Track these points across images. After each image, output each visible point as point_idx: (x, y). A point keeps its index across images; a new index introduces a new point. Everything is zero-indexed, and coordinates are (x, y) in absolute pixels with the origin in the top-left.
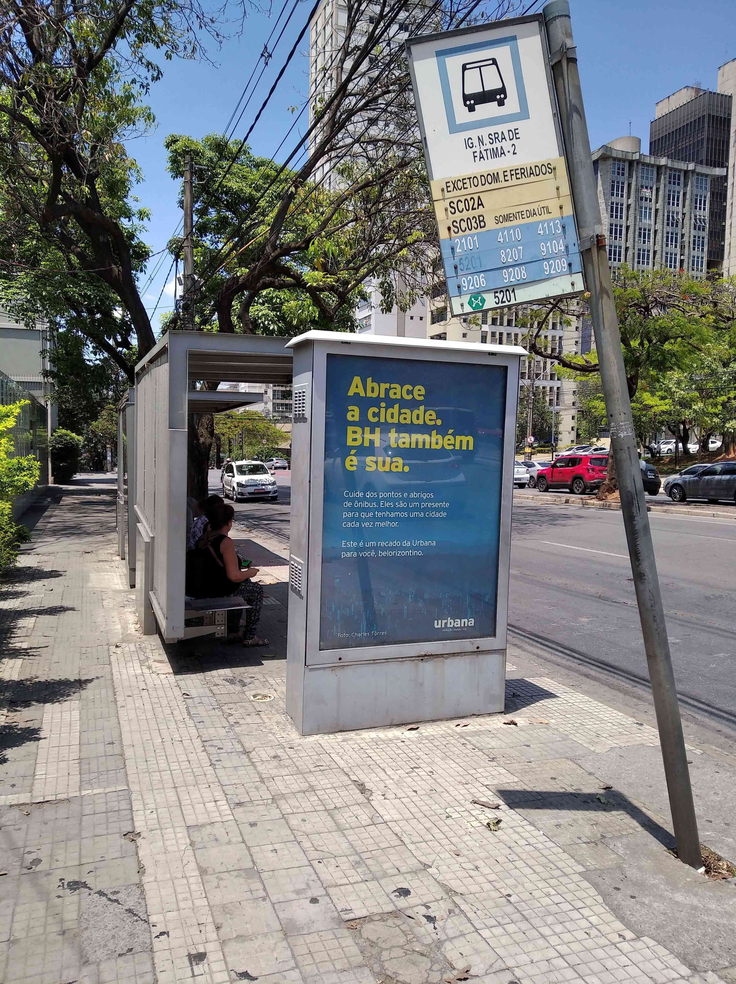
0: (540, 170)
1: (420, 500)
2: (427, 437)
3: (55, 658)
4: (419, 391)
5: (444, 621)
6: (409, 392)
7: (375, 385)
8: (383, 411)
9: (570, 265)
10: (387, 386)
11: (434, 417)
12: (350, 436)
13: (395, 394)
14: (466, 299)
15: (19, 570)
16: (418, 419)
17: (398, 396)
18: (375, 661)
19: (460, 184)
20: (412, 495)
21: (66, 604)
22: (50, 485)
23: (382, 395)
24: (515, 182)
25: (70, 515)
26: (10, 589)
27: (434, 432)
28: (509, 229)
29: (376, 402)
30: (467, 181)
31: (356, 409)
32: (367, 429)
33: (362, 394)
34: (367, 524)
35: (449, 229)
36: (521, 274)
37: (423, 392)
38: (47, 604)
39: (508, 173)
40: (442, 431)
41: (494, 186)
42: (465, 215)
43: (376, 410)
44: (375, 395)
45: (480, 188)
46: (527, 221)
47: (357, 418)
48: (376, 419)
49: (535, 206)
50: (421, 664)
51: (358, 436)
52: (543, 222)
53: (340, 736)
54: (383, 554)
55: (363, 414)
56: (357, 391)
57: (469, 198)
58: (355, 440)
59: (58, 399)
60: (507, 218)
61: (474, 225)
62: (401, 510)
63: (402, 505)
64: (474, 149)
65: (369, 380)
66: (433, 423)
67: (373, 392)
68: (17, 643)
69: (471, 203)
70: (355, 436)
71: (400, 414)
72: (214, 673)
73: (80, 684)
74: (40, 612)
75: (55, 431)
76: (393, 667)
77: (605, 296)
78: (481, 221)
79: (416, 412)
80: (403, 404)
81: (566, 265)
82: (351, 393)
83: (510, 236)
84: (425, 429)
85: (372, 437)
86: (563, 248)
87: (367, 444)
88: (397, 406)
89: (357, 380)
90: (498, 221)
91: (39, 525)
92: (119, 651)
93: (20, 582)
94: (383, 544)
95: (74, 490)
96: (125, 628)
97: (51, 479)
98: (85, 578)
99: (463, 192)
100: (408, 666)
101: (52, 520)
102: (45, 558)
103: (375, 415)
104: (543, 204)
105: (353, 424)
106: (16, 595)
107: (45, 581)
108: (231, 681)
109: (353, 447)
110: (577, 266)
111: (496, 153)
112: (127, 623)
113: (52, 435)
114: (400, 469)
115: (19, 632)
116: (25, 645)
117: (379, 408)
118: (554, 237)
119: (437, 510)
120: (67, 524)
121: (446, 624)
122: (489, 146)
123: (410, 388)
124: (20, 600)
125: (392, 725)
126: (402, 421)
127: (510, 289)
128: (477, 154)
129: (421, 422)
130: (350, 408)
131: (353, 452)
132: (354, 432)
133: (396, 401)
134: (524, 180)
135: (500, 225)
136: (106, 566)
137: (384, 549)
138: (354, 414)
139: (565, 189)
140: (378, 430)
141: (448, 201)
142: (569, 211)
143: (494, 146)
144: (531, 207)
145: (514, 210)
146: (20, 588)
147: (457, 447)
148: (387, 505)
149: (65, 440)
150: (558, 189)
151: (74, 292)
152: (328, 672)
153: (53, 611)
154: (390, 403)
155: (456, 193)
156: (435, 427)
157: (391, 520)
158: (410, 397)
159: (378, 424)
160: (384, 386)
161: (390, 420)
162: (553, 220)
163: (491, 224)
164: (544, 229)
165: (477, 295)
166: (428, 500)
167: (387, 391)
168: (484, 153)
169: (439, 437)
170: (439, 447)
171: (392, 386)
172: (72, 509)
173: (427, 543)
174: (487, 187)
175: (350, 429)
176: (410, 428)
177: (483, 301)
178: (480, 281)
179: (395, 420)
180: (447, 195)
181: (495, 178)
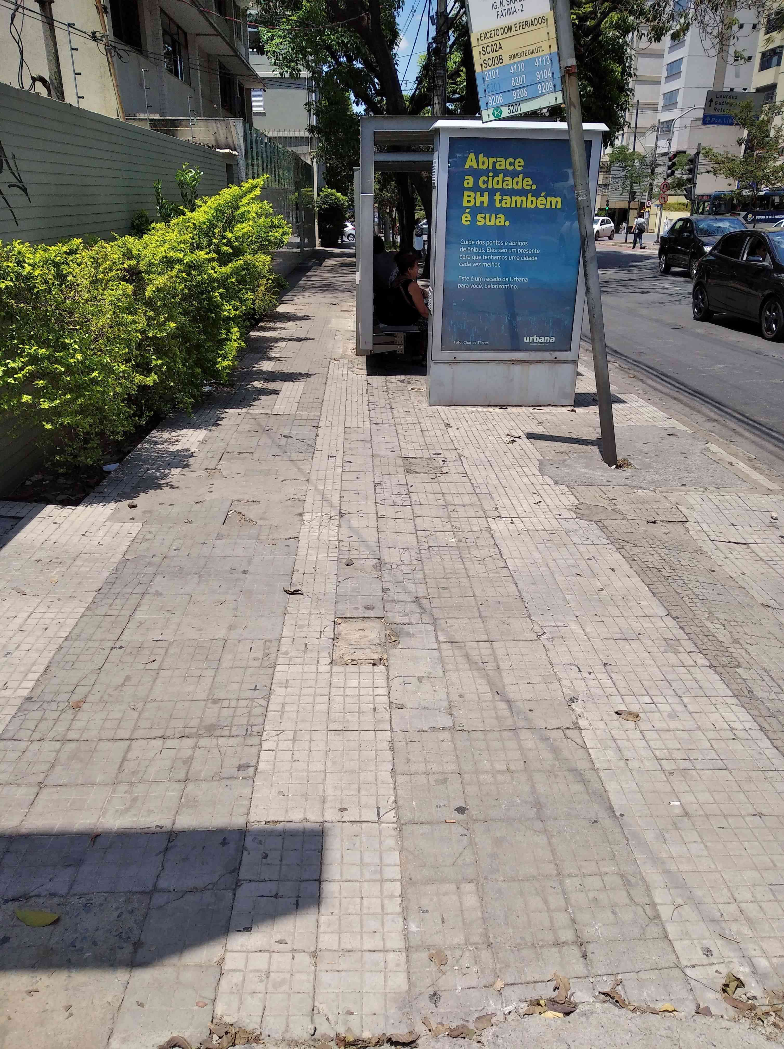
0: (538, 21)
1: (517, 247)
2: (524, 198)
3: (295, 363)
4: (519, 163)
5: (531, 338)
6: (511, 164)
7: (486, 159)
8: (491, 179)
9: (554, 86)
10: (494, 159)
11: (530, 183)
12: (466, 198)
13: (500, 165)
14: (491, 111)
15: (279, 314)
16: (517, 184)
17: (503, 168)
18: (478, 362)
19: (488, 35)
20: (511, 244)
21: (308, 336)
22: (317, 248)
23: (491, 167)
24: (522, 31)
25: (329, 275)
26: (273, 326)
27: (530, 195)
28: (517, 63)
29: (485, 172)
30: (492, 32)
31: (471, 178)
32: (478, 194)
33: (475, 167)
34: (476, 264)
35: (481, 65)
36: (524, 93)
37: (522, 164)
38: (296, 336)
39: (517, 25)
40: (536, 194)
41: (509, 34)
42: (492, 55)
43: (486, 179)
44: (485, 167)
45: (501, 37)
46: (529, 57)
47: (471, 185)
48: (485, 186)
49: (533, 47)
50: (512, 366)
51: (471, 199)
52: (538, 57)
53: (452, 408)
54: (488, 286)
55: (476, 182)
56: (471, 164)
57: (493, 44)
58: (469, 201)
59: (322, 155)
60: (516, 56)
61: (497, 62)
62: (501, 254)
63: (503, 251)
64: (497, 10)
65: (481, 155)
66: (529, 187)
67: (483, 164)
68: (272, 354)
69: (495, 47)
70: (469, 198)
71: (503, 181)
72: (394, 377)
73: (308, 375)
74: (290, 340)
75: (321, 191)
76: (490, 366)
77: (572, 108)
78: (500, 58)
79: (516, 179)
80: (506, 173)
81: (552, 86)
82: (467, 166)
83: (517, 68)
84: (522, 192)
85: (482, 199)
86: (550, 75)
87: (478, 204)
88: (501, 175)
89: (472, 156)
90: (511, 59)
91: (301, 283)
92: (336, 362)
93: (280, 321)
94: (488, 279)
95: (337, 253)
96: (345, 351)
97: (318, 241)
98: (327, 321)
99: (490, 40)
100: (502, 368)
101: (312, 279)
102: (301, 307)
103: (484, 182)
104: (539, 45)
105: (469, 189)
106: (276, 329)
107: (298, 322)
108: (402, 382)
109: (468, 207)
110: (559, 87)
111: (511, 11)
112: (347, 348)
113: (319, 195)
114: (502, 224)
115: (275, 349)
116: (278, 356)
117: (488, 177)
118: (545, 67)
119: (531, 255)
120: (324, 283)
121: (533, 339)
122: (507, 7)
123: (512, 160)
124: (279, 332)
125: (489, 406)
126: (505, 187)
127: (517, 104)
128: (499, 13)
129: (520, 187)
130: (466, 177)
131: (468, 211)
132: (469, 196)
133: (501, 171)
134: (527, 29)
135: (512, 61)
136: (346, 314)
137: (488, 283)
138: (469, 182)
139: (553, 34)
140: (486, 194)
141: (481, 47)
142: (554, 49)
143: (510, 7)
144: (531, 48)
145: (521, 51)
146: (279, 325)
147: (548, 206)
148: (492, 250)
149: (331, 200)
150: (548, 34)
151: (332, 40)
152: (447, 365)
153: (299, 340)
154: (496, 173)
155: (487, 41)
156: (530, 191)
157: (495, 262)
158: (512, 168)
159: (487, 189)
160: (492, 160)
161: (496, 186)
162: (545, 56)
163: (506, 61)
164: (539, 62)
165: (498, 108)
166: (523, 247)
167: (494, 164)
168: (503, 12)
169: (534, 199)
170: (533, 206)
171: (498, 159)
172: (332, 270)
173: (521, 280)
174: (505, 36)
175: (466, 193)
176: (513, 193)
177: (501, 112)
178: (500, 99)
179: (500, 186)
180: (481, 42)
181: (510, 29)
